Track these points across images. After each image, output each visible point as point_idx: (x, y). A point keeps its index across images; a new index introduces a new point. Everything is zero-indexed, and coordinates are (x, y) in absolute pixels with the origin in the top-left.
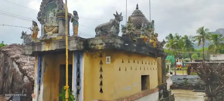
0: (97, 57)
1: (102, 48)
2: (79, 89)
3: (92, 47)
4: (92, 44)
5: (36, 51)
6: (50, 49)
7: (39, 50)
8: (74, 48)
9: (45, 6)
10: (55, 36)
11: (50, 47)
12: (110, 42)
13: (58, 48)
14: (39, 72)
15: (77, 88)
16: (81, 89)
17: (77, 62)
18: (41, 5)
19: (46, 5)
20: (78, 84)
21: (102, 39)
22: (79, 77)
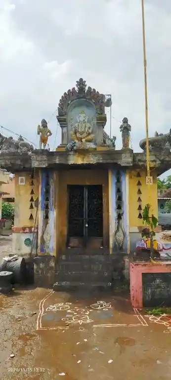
0: (133, 177)
1: (155, 165)
2: (121, 213)
3: (141, 163)
4: (140, 160)
5: (57, 163)
6: (85, 162)
7: (63, 162)
8: (128, 163)
9: (69, 102)
10: (92, 146)
11: (85, 159)
12: (167, 159)
13: (101, 162)
14: (43, 193)
15: (117, 213)
16: (124, 213)
17: (116, 181)
18: (61, 100)
19: (72, 101)
20: (119, 207)
21: (155, 155)
22: (119, 198)
